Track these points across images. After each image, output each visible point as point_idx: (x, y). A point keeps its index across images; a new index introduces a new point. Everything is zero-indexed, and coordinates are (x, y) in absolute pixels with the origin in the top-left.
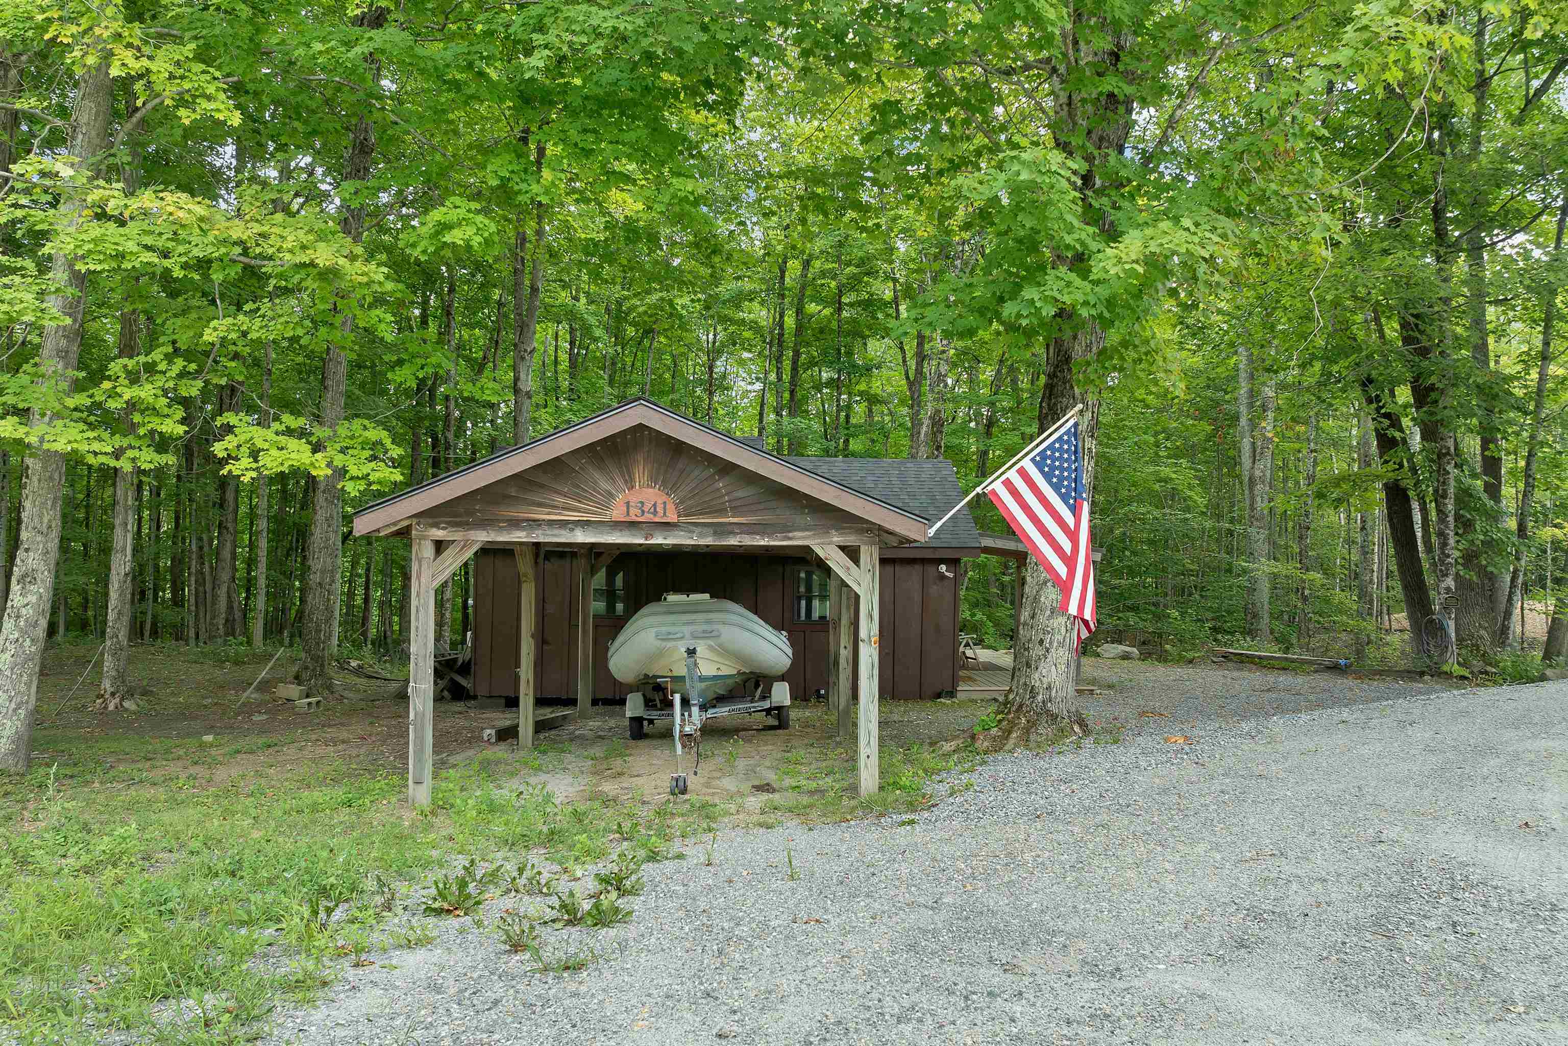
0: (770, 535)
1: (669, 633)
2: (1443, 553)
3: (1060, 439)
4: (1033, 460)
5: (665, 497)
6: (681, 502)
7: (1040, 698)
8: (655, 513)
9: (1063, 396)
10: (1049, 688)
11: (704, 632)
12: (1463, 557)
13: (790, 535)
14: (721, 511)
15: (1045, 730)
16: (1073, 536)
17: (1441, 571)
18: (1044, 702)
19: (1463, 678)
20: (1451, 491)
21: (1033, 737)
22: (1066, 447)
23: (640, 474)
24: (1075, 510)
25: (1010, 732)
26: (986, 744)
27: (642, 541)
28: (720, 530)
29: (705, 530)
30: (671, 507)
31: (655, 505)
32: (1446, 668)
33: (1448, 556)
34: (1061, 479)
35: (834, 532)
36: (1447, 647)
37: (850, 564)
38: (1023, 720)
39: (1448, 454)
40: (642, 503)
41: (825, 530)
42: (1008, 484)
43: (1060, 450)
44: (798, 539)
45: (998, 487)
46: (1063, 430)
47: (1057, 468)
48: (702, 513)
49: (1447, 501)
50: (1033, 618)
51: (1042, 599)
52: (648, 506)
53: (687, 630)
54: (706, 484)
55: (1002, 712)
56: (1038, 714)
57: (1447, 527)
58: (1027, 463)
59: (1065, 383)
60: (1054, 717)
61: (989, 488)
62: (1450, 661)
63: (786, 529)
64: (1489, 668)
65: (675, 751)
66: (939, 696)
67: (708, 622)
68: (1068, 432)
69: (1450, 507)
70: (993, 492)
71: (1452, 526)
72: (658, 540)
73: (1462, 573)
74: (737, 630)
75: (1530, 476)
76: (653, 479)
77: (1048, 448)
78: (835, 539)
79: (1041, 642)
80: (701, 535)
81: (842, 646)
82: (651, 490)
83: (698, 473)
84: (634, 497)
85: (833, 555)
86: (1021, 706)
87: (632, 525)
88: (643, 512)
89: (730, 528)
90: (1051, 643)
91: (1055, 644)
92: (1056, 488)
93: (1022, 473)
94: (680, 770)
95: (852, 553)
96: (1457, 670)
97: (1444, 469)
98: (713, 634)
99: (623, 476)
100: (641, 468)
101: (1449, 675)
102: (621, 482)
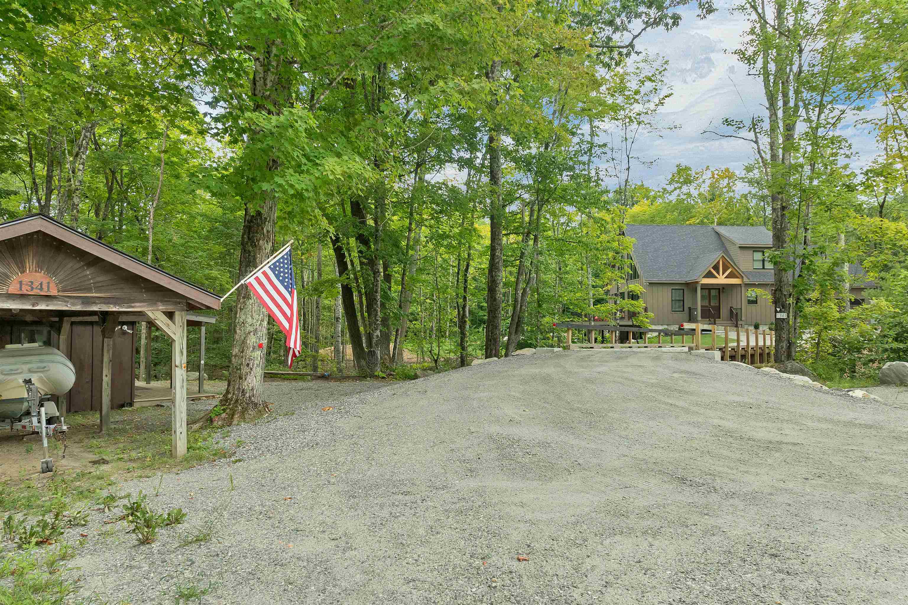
0: (119, 305)
1: (12, 370)
2: (375, 319)
3: (283, 257)
4: (270, 267)
5: (48, 280)
6: (60, 282)
7: (247, 395)
8: (41, 289)
9: (257, 233)
10: (252, 389)
11: (38, 368)
13: (133, 305)
14: (89, 290)
15: (252, 412)
16: (290, 307)
17: (376, 327)
18: (250, 397)
19: (383, 378)
21: (247, 416)
22: (286, 261)
23: (30, 263)
24: (291, 293)
25: (233, 415)
26: (220, 423)
27: (30, 307)
28: (86, 301)
29: (76, 301)
30: (52, 285)
31: (41, 284)
32: (376, 374)
33: (378, 320)
34: (284, 278)
35: (160, 304)
36: (377, 364)
37: (169, 322)
38: (240, 408)
40: (32, 282)
41: (152, 302)
42: (257, 279)
43: (283, 263)
44: (137, 307)
45: (252, 280)
46: (284, 253)
47: (282, 272)
48: (75, 290)
49: (377, 294)
50: (242, 352)
51: (248, 342)
52: (36, 284)
53: (25, 367)
54: (80, 271)
55: (225, 405)
56: (247, 404)
57: (377, 306)
58: (266, 269)
59: (258, 226)
60: (256, 405)
61: (248, 281)
62: (378, 370)
63: (130, 301)
64: (392, 373)
65: (43, 444)
66: (123, 406)
67: (41, 361)
68: (286, 254)
69: (379, 297)
70: (250, 283)
72: (42, 306)
74: (61, 366)
76: (39, 267)
77: (277, 261)
78: (160, 308)
79: (248, 365)
80: (73, 304)
81: (104, 375)
82: (38, 274)
83: (72, 264)
84: (26, 278)
85: (159, 316)
86: (237, 401)
87: (22, 297)
88: (32, 289)
89: (93, 300)
90: (253, 365)
91: (255, 366)
92: (282, 282)
93: (264, 273)
94: (47, 456)
95: (170, 315)
96: (381, 374)
97: (376, 279)
98: (46, 369)
99: (17, 265)
100: (31, 258)
101: (377, 377)
102: (17, 270)
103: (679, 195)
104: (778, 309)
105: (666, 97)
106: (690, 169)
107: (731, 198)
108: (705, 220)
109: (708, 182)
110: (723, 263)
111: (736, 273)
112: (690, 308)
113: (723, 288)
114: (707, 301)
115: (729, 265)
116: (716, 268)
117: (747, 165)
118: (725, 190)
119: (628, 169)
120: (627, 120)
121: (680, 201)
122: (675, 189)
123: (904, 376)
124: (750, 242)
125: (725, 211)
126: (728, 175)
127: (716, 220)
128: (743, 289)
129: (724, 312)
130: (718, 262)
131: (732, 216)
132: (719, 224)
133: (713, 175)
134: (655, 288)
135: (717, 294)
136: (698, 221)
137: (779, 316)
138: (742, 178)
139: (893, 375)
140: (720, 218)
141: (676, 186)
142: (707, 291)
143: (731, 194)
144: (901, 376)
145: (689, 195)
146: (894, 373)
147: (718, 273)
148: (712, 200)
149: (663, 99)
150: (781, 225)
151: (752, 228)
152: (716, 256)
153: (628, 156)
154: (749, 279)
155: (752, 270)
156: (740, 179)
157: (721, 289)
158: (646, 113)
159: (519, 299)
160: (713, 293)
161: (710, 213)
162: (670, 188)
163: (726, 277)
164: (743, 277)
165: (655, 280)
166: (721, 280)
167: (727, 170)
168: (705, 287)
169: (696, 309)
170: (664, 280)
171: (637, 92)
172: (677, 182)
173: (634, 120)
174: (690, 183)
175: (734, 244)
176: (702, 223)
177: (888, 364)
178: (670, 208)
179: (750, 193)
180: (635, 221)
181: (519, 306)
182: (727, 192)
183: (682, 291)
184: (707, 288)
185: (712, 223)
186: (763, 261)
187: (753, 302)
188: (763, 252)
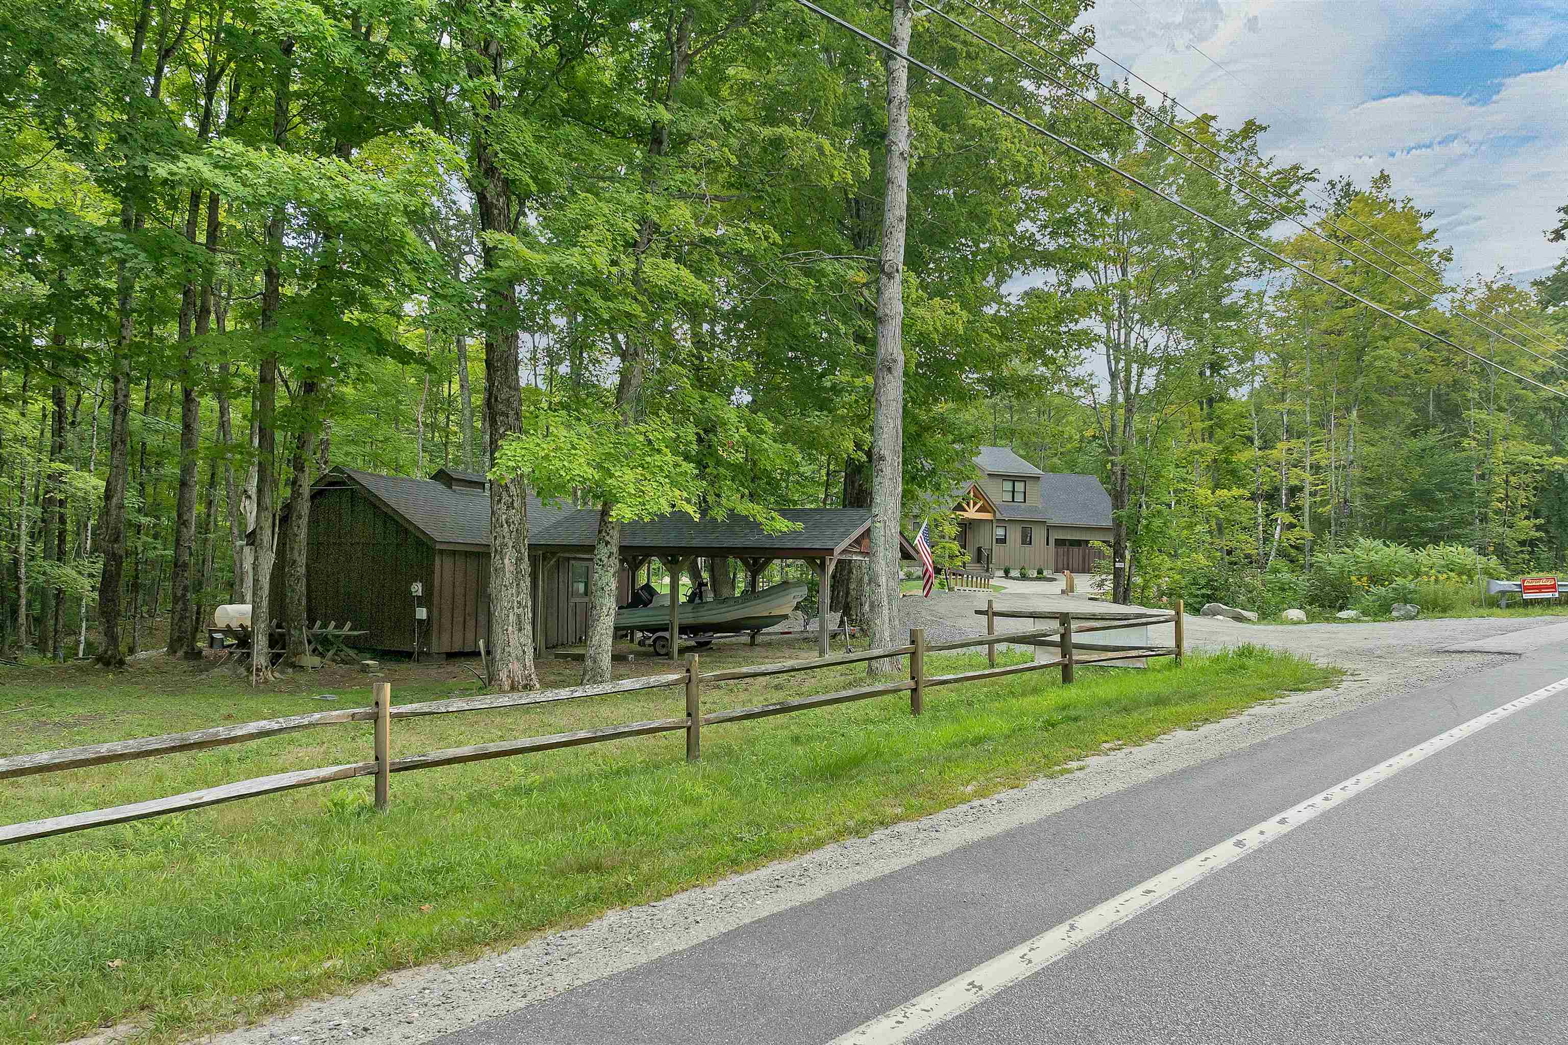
110: (974, 492)
111: (987, 505)
113: (972, 523)
115: (980, 496)
116: (967, 499)
124: (1001, 469)
128: (993, 524)
130: (969, 492)
147: (969, 505)
154: (1000, 514)
155: (1003, 503)
157: (970, 524)
163: (977, 511)
164: (994, 512)
166: (972, 514)
175: (984, 471)
186: (1013, 492)
187: (1002, 541)
188: (1014, 482)
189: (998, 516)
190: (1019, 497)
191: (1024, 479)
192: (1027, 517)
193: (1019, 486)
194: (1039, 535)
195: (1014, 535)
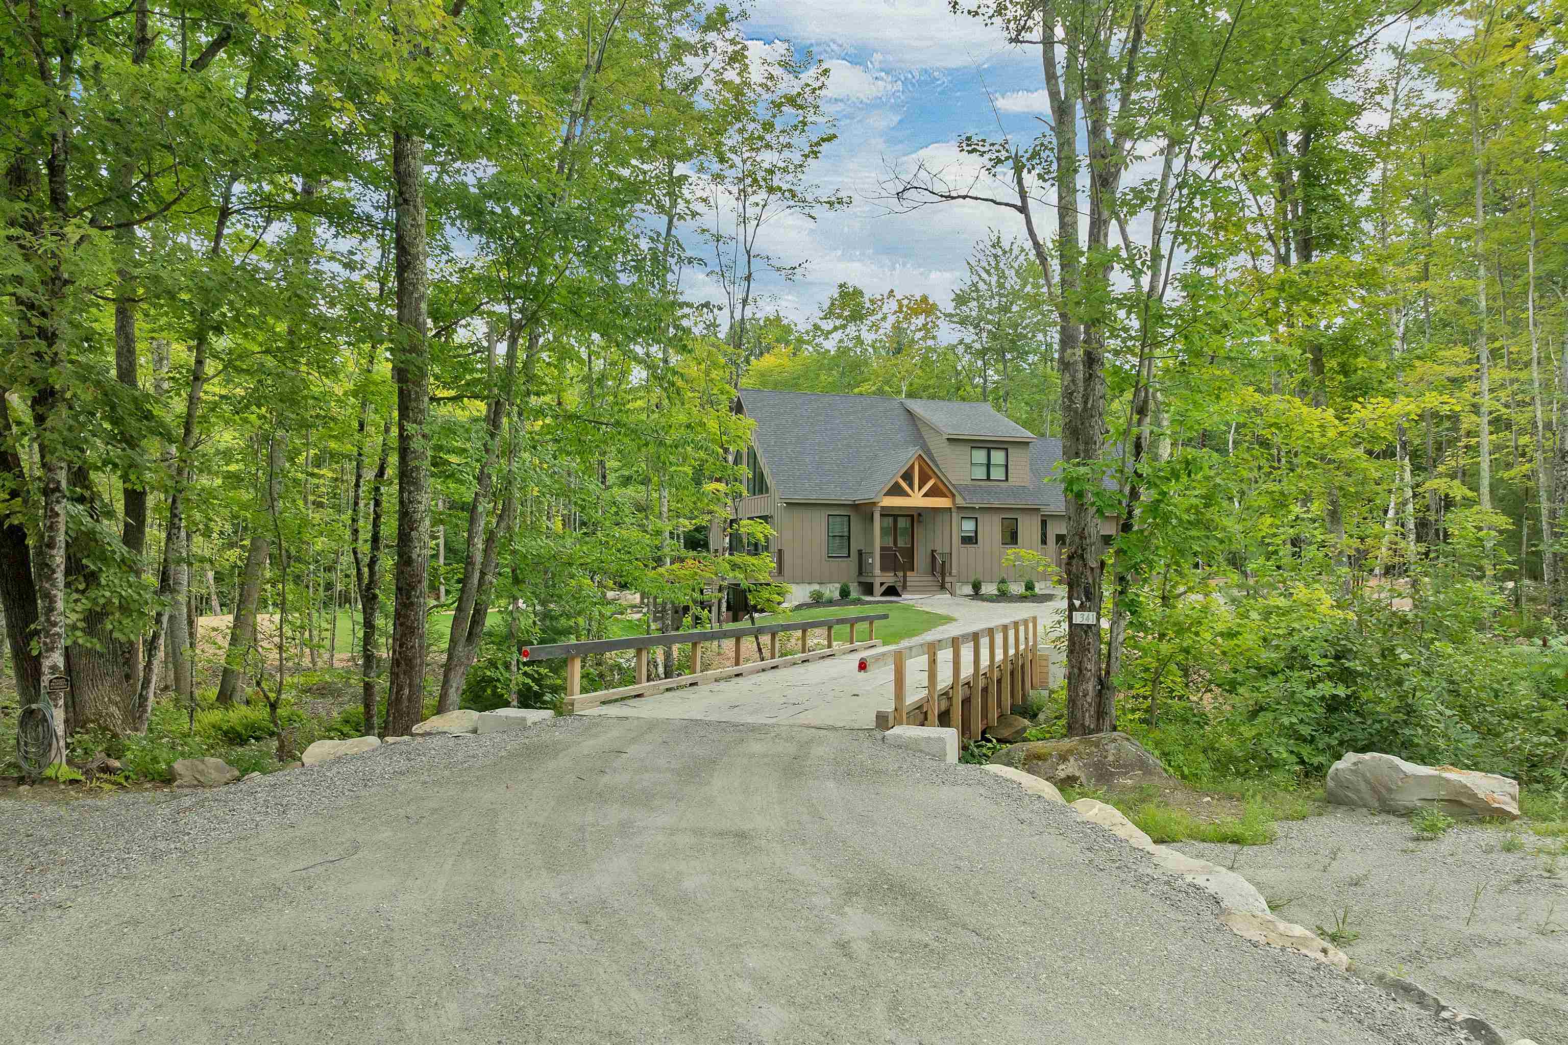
2: (48, 620)
12: (84, 620)
17: (45, 644)
19: (73, 781)
20: (61, 538)
32: (50, 772)
33: (55, 624)
36: (50, 745)
39: (57, 489)
49: (55, 552)
57: (53, 585)
62: (57, 761)
69: (58, 560)
71: (61, 585)
73: (80, 641)
75: (175, 516)
96: (66, 772)
97: (52, 510)
101: (53, 781)
103: (841, 341)
104: (1077, 603)
105: (823, 140)
106: (861, 293)
107: (929, 349)
108: (887, 388)
109: (892, 319)
110: (920, 466)
111: (941, 486)
112: (860, 553)
113: (920, 515)
114: (891, 539)
115: (930, 473)
116: (907, 476)
117: (958, 292)
118: (919, 335)
119: (748, 278)
120: (748, 181)
121: (842, 351)
122: (836, 329)
123: (1390, 790)
124: (967, 431)
125: (919, 372)
126: (925, 307)
127: (904, 389)
128: (954, 514)
129: (921, 559)
130: (912, 467)
131: (931, 382)
132: (910, 395)
133: (901, 306)
134: (798, 514)
135: (908, 525)
136: (874, 388)
137: (1078, 618)
138: (950, 315)
139: (1363, 786)
140: (911, 385)
141: (838, 323)
142: (891, 519)
143: (930, 343)
144: (1384, 791)
145: (859, 340)
146: (1367, 782)
147: (911, 486)
148: (898, 351)
149: (818, 144)
150: (1086, 403)
151: (965, 406)
152: (908, 455)
153: (748, 252)
154: (965, 499)
155: (969, 482)
156: (946, 315)
157: (915, 517)
158: (785, 170)
159: (479, 558)
160: (902, 523)
161: (894, 375)
162: (827, 325)
163: (925, 495)
164: (954, 496)
165: (798, 498)
166: (916, 499)
167: (925, 299)
168: (887, 513)
169: (871, 554)
170: (813, 497)
171: (768, 126)
172: (839, 317)
173: (762, 183)
174: (861, 319)
175: (938, 432)
176: (880, 391)
177: (1350, 758)
178: (825, 362)
179: (961, 342)
180: (764, 384)
181: (477, 575)
182: (924, 338)
183: (846, 519)
184: (890, 514)
185: (899, 392)
186: (988, 466)
187: (970, 540)
188: (989, 450)
189: (960, 501)
190: (997, 474)
191: (1004, 446)
192: (1011, 502)
193: (998, 457)
194: (1029, 528)
195: (992, 530)
